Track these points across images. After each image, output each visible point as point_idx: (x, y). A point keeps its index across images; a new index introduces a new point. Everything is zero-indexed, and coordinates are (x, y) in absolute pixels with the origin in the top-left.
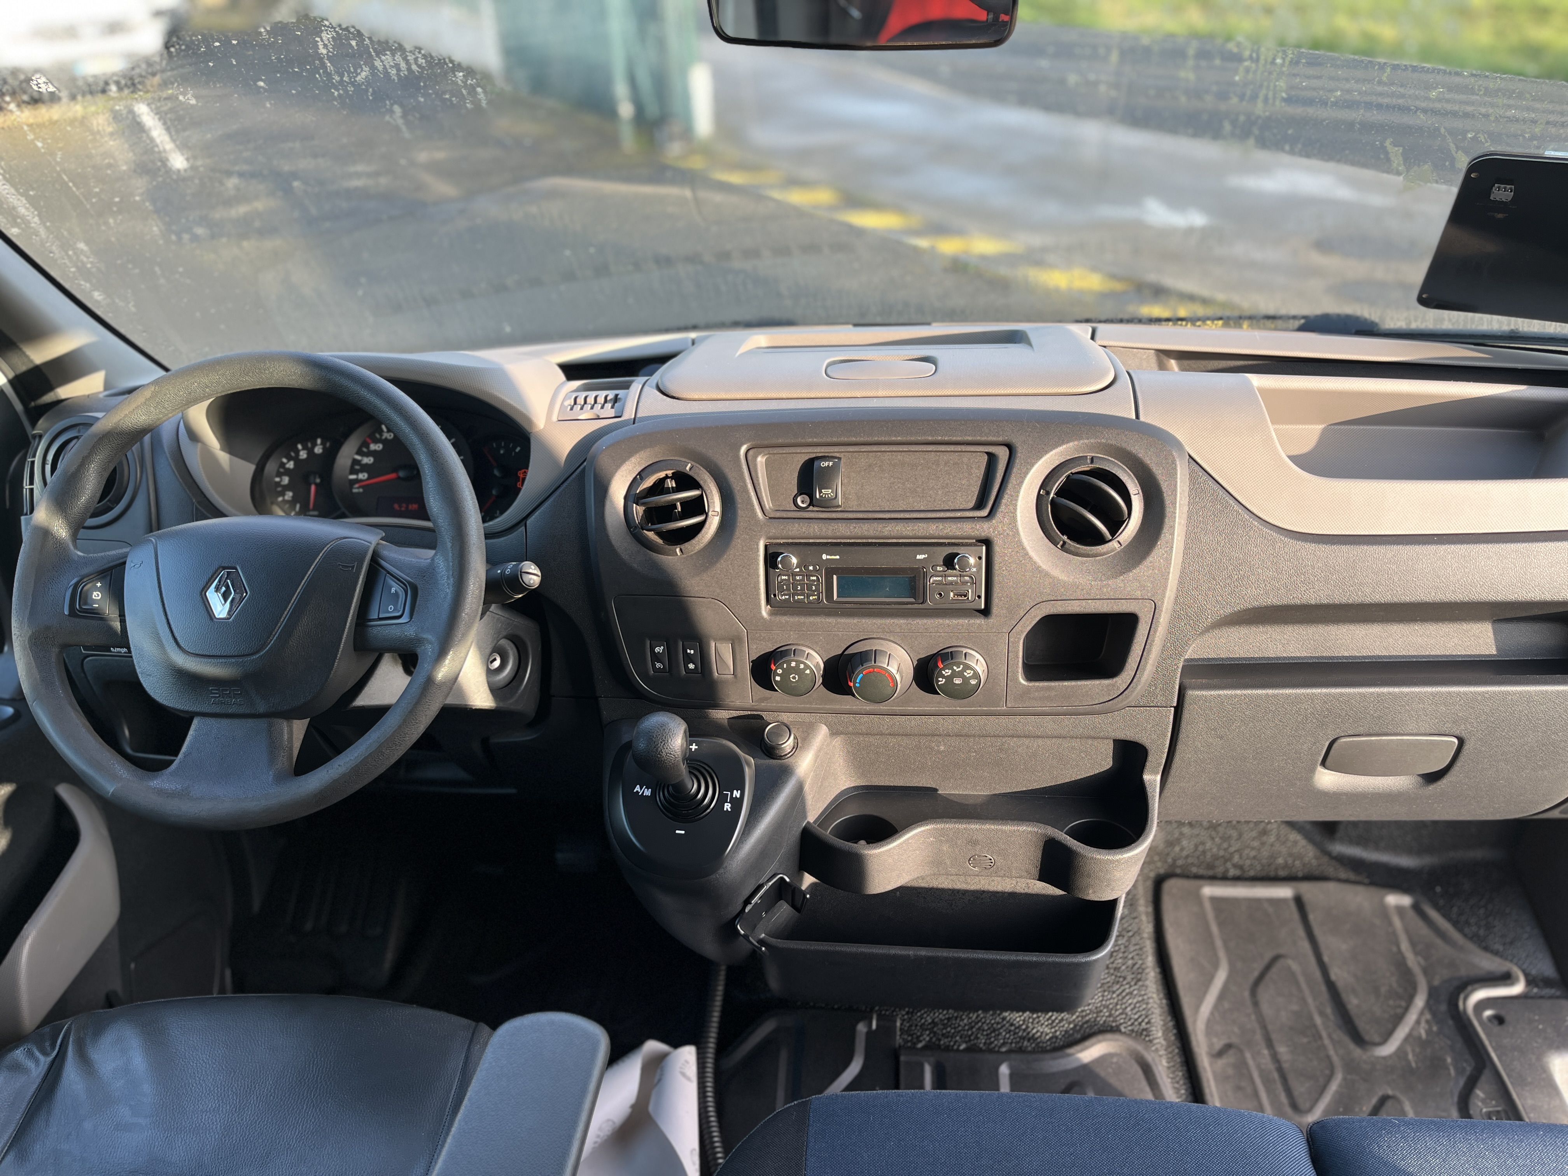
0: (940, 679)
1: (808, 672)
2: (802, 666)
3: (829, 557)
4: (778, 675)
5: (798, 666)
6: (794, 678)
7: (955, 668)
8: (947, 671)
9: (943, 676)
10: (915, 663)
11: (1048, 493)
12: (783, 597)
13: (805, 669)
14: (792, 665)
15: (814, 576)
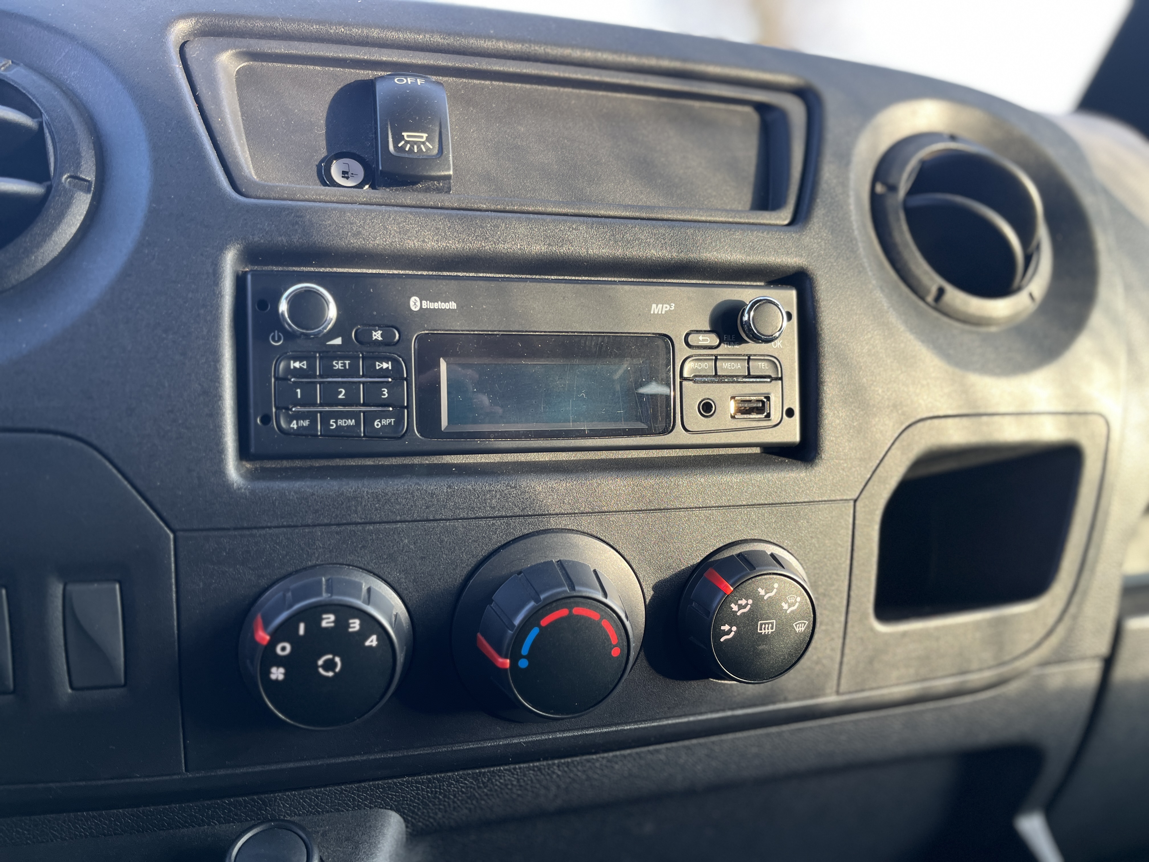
0: (726, 628)
1: (372, 641)
2: (355, 625)
3: (426, 304)
4: (280, 662)
5: (341, 624)
6: (329, 665)
7: (762, 592)
8: (743, 602)
9: (733, 620)
10: (650, 594)
11: (893, 188)
12: (294, 425)
13: (364, 634)
14: (324, 624)
15: (386, 359)
